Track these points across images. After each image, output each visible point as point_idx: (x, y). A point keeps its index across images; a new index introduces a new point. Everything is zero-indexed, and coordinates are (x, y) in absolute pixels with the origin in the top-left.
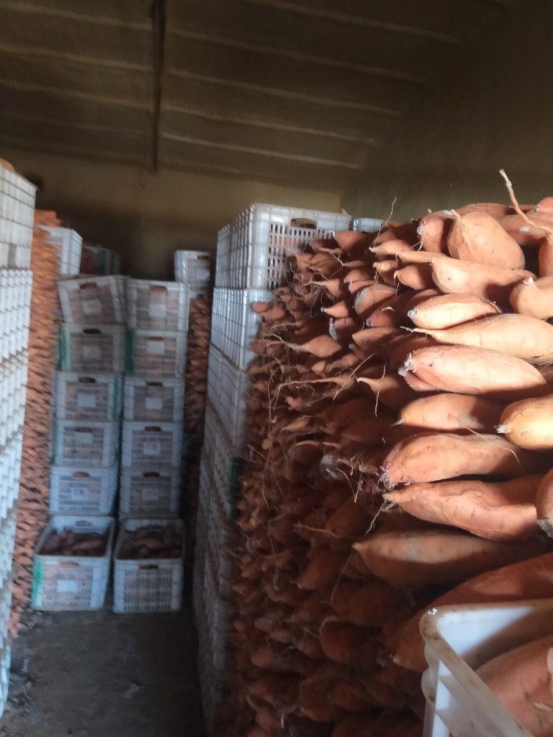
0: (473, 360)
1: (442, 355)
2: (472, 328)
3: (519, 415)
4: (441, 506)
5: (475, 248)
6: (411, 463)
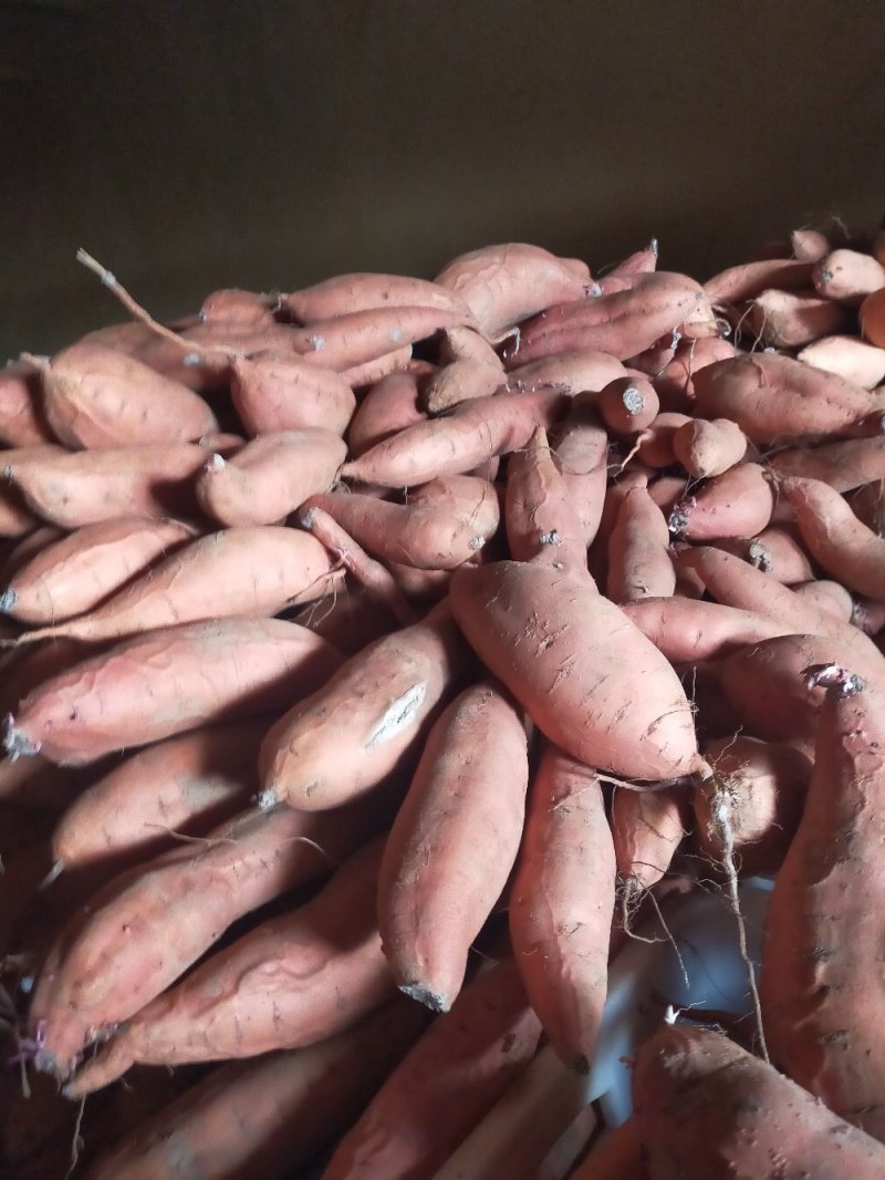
0: (162, 667)
1: (91, 684)
2: (147, 588)
3: (290, 755)
4: (204, 1039)
5: (106, 419)
6: (95, 991)
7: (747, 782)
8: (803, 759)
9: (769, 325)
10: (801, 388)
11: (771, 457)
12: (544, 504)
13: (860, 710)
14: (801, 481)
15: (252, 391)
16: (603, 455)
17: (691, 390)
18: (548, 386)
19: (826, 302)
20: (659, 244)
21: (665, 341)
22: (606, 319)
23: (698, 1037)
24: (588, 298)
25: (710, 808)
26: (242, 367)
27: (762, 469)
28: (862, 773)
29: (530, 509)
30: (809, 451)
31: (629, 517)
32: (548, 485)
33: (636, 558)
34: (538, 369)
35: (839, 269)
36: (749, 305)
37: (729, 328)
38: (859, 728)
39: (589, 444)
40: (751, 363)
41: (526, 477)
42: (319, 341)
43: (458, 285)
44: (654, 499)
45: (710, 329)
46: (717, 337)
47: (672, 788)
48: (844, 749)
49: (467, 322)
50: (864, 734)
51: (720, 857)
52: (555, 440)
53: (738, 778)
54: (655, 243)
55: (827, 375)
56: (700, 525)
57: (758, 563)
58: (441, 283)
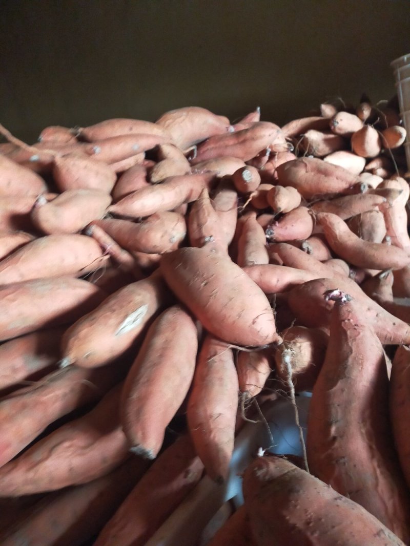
2: (7, 264)
7: (298, 345)
8: (325, 334)
9: (311, 146)
10: (325, 172)
11: (312, 205)
12: (206, 224)
13: (350, 309)
14: (325, 214)
15: (64, 172)
16: (235, 203)
17: (276, 175)
18: (209, 172)
19: (336, 136)
20: (261, 109)
21: (263, 153)
22: (236, 142)
23: (273, 461)
24: (228, 133)
25: (281, 357)
26: (59, 160)
27: (308, 209)
28: (351, 338)
29: (200, 226)
30: (329, 201)
31: (248, 230)
32: (209, 215)
33: (250, 249)
34: (205, 165)
35: (341, 120)
36: (302, 136)
37: (293, 147)
38: (349, 318)
39: (229, 198)
40: (302, 162)
41: (198, 212)
42: (97, 149)
43: (166, 125)
44: (259, 223)
45: (285, 148)
46: (287, 151)
47: (265, 350)
48: (342, 328)
49: (171, 142)
50: (351, 320)
51: (286, 379)
52: (212, 196)
53: (295, 343)
54: (259, 109)
55: (336, 167)
56: (280, 235)
57: (306, 251)
58: (158, 124)
